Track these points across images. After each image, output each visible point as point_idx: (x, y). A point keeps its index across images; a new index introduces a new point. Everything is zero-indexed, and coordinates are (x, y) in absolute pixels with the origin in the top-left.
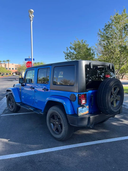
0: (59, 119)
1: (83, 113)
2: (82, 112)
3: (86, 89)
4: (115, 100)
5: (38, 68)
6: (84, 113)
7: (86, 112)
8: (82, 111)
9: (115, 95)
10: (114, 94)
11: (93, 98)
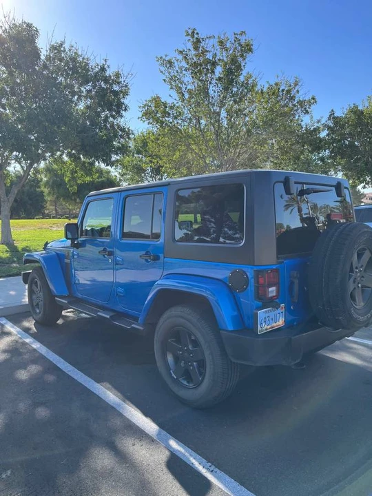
0: (195, 343)
1: (269, 327)
2: (268, 322)
3: (279, 256)
4: (360, 285)
5: (124, 194)
6: (275, 324)
7: (278, 323)
8: (267, 319)
9: (361, 271)
10: (357, 268)
11: (296, 282)
